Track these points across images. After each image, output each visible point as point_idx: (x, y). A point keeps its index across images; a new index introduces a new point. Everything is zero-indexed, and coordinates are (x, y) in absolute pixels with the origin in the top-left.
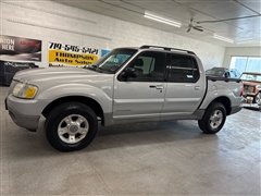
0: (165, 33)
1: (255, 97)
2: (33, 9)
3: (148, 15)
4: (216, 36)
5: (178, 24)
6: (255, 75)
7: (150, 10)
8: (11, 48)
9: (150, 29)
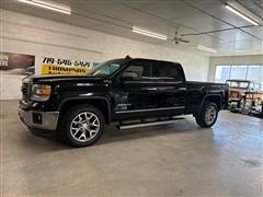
0: (153, 46)
1: (239, 102)
2: (27, 26)
3: (136, 30)
4: (200, 47)
5: (164, 38)
6: (238, 82)
7: (138, 25)
8: (5, 64)
9: (138, 42)
